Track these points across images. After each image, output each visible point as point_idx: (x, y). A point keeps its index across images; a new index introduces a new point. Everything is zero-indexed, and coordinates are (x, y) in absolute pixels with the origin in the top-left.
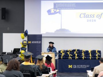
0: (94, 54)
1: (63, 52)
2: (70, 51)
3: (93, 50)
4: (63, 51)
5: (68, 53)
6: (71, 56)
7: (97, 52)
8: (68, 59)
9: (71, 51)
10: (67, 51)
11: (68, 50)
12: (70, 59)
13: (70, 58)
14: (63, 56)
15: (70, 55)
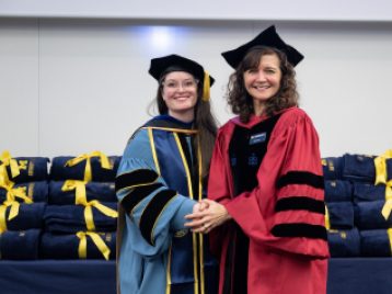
0: (352, 198)
1: (20, 180)
2: (96, 162)
3: (339, 154)
4: (15, 172)
5: (67, 186)
6: (103, 225)
7: (381, 177)
8: (72, 250)
9: (106, 165)
10: (64, 170)
11: (79, 151)
12: (93, 250)
13: (90, 242)
14: (12, 225)
15: (88, 216)
